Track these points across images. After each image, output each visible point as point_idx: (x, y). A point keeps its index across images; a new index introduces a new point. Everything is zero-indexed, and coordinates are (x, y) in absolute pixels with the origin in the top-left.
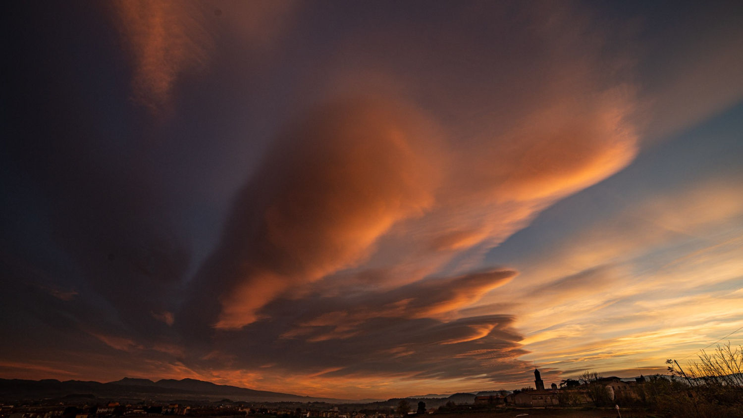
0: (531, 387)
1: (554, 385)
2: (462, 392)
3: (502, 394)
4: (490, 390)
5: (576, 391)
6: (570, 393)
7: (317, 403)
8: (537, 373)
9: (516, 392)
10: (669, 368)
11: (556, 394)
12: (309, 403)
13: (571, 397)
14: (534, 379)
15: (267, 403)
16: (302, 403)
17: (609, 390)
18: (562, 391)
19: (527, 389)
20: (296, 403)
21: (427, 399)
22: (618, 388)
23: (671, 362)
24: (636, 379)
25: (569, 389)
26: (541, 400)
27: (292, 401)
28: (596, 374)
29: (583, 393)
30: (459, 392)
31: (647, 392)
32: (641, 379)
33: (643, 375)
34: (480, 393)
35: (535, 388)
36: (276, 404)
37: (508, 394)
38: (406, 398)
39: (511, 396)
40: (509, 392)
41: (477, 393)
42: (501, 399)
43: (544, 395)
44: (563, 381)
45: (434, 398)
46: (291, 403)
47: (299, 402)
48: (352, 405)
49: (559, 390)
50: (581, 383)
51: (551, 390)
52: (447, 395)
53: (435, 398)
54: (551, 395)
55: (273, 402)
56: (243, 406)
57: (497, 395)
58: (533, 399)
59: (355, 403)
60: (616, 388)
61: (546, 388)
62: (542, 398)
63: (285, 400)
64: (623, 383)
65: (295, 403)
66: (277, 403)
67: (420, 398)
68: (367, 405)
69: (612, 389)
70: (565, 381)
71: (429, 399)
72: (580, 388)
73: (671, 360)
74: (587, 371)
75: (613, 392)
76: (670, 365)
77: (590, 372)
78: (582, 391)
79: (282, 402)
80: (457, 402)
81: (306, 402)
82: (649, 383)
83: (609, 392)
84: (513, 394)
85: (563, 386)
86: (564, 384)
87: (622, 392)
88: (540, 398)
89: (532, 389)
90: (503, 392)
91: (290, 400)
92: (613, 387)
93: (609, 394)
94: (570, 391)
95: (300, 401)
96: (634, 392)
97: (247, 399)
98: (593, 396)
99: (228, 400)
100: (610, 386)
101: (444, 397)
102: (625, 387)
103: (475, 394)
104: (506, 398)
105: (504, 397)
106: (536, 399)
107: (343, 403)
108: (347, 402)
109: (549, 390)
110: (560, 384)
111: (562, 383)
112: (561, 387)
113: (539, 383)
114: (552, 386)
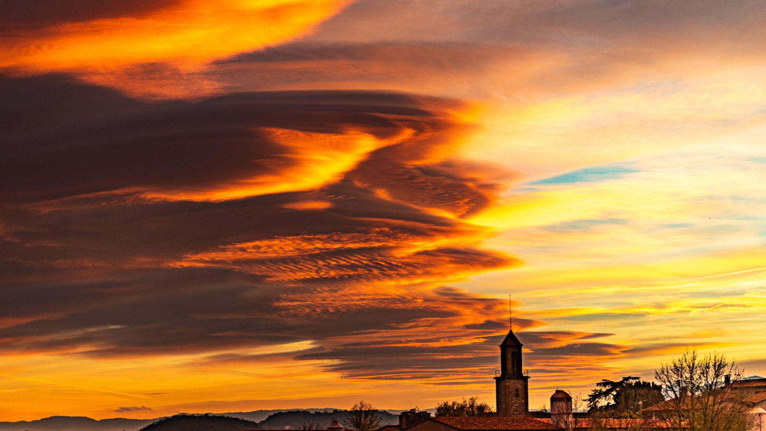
0: (478, 403)
1: (561, 398)
2: (202, 412)
4: (321, 407)
8: (512, 348)
14: (496, 370)
19: (462, 408)
28: (719, 366)
35: (494, 410)
44: (605, 383)
49: (577, 415)
51: (549, 416)
70: (614, 385)
74: (691, 349)
77: (703, 356)
86: (607, 393)
89: (482, 408)
94: (623, 421)
103: (257, 422)
109: (542, 414)
110: (591, 393)
111: (598, 388)
112: (593, 409)
113: (512, 384)
114: (553, 400)
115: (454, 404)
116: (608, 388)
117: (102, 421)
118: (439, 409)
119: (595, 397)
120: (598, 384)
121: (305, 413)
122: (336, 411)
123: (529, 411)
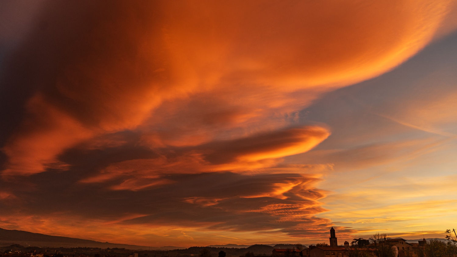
0: (325, 244)
1: (346, 243)
3: (298, 248)
4: (286, 243)
5: (366, 249)
6: (360, 251)
7: (116, 249)
8: (333, 231)
9: (312, 247)
10: (447, 236)
11: (348, 251)
12: (108, 249)
13: (360, 254)
14: (329, 235)
15: (62, 249)
16: (101, 249)
17: (395, 250)
18: (353, 249)
19: (322, 245)
20: (95, 249)
21: (226, 248)
22: (402, 249)
23: (450, 231)
24: (419, 242)
25: (360, 247)
26: (334, 256)
27: (90, 247)
29: (371, 251)
30: (258, 244)
31: (425, 253)
32: (422, 242)
33: (425, 238)
34: (277, 245)
35: (329, 244)
36: (72, 249)
37: (304, 248)
38: (206, 247)
39: (307, 249)
40: (304, 246)
41: (274, 246)
42: (297, 252)
43: (337, 251)
44: (355, 239)
45: (233, 248)
46: (89, 249)
47: (97, 248)
48: (153, 252)
49: (350, 247)
50: (371, 242)
51: (343, 247)
52: (246, 246)
53: (235, 248)
54: (343, 252)
55: (70, 247)
56: (35, 251)
57: (294, 249)
58: (326, 254)
59: (155, 249)
60: (401, 248)
61: (339, 244)
62: (334, 254)
63: (83, 246)
64: (407, 245)
65: (93, 248)
66: (74, 248)
67: (220, 247)
68: (167, 252)
69: (397, 249)
70: (357, 240)
71: (229, 249)
72: (369, 247)
73: (450, 230)
75: (397, 252)
76: (448, 234)
78: (370, 249)
79: (79, 248)
80: (256, 253)
81: (104, 247)
82: (429, 245)
83: (394, 252)
84: (308, 249)
85: (354, 244)
86: (356, 242)
87: (405, 252)
88: (332, 253)
89: (327, 245)
90: (299, 246)
91: (88, 246)
92: (398, 248)
93: (393, 253)
94: (360, 249)
95: (99, 247)
96: (415, 253)
97: (40, 245)
98: (379, 254)
99: (18, 246)
100: (395, 247)
101: (243, 247)
102: (408, 248)
103: (273, 246)
104: (302, 252)
105: (300, 251)
106: (329, 254)
107: (144, 249)
108: (148, 249)
109: (341, 247)
110: (352, 242)
111: (353, 241)
112: (353, 245)
113: (333, 239)
114: (345, 243)
115: (320, 244)
116: (356, 240)
117: (239, 245)
118: (317, 245)
119: (353, 243)
120: (353, 240)
121: (283, 245)
122: (290, 244)
123: (338, 246)
